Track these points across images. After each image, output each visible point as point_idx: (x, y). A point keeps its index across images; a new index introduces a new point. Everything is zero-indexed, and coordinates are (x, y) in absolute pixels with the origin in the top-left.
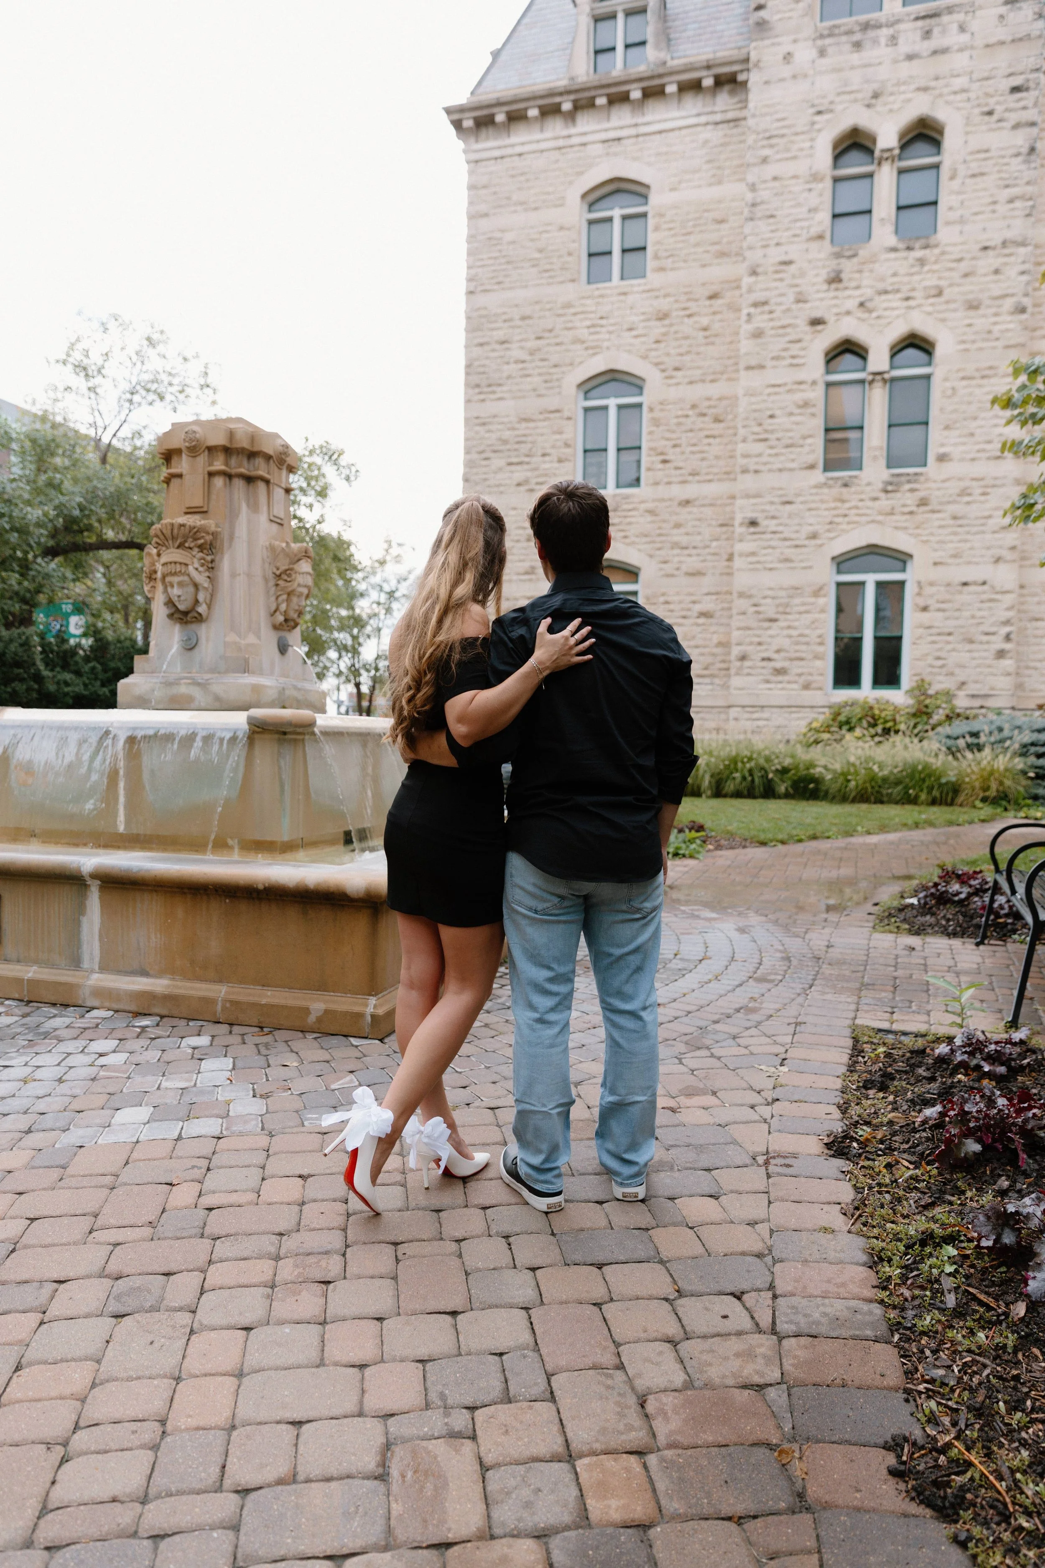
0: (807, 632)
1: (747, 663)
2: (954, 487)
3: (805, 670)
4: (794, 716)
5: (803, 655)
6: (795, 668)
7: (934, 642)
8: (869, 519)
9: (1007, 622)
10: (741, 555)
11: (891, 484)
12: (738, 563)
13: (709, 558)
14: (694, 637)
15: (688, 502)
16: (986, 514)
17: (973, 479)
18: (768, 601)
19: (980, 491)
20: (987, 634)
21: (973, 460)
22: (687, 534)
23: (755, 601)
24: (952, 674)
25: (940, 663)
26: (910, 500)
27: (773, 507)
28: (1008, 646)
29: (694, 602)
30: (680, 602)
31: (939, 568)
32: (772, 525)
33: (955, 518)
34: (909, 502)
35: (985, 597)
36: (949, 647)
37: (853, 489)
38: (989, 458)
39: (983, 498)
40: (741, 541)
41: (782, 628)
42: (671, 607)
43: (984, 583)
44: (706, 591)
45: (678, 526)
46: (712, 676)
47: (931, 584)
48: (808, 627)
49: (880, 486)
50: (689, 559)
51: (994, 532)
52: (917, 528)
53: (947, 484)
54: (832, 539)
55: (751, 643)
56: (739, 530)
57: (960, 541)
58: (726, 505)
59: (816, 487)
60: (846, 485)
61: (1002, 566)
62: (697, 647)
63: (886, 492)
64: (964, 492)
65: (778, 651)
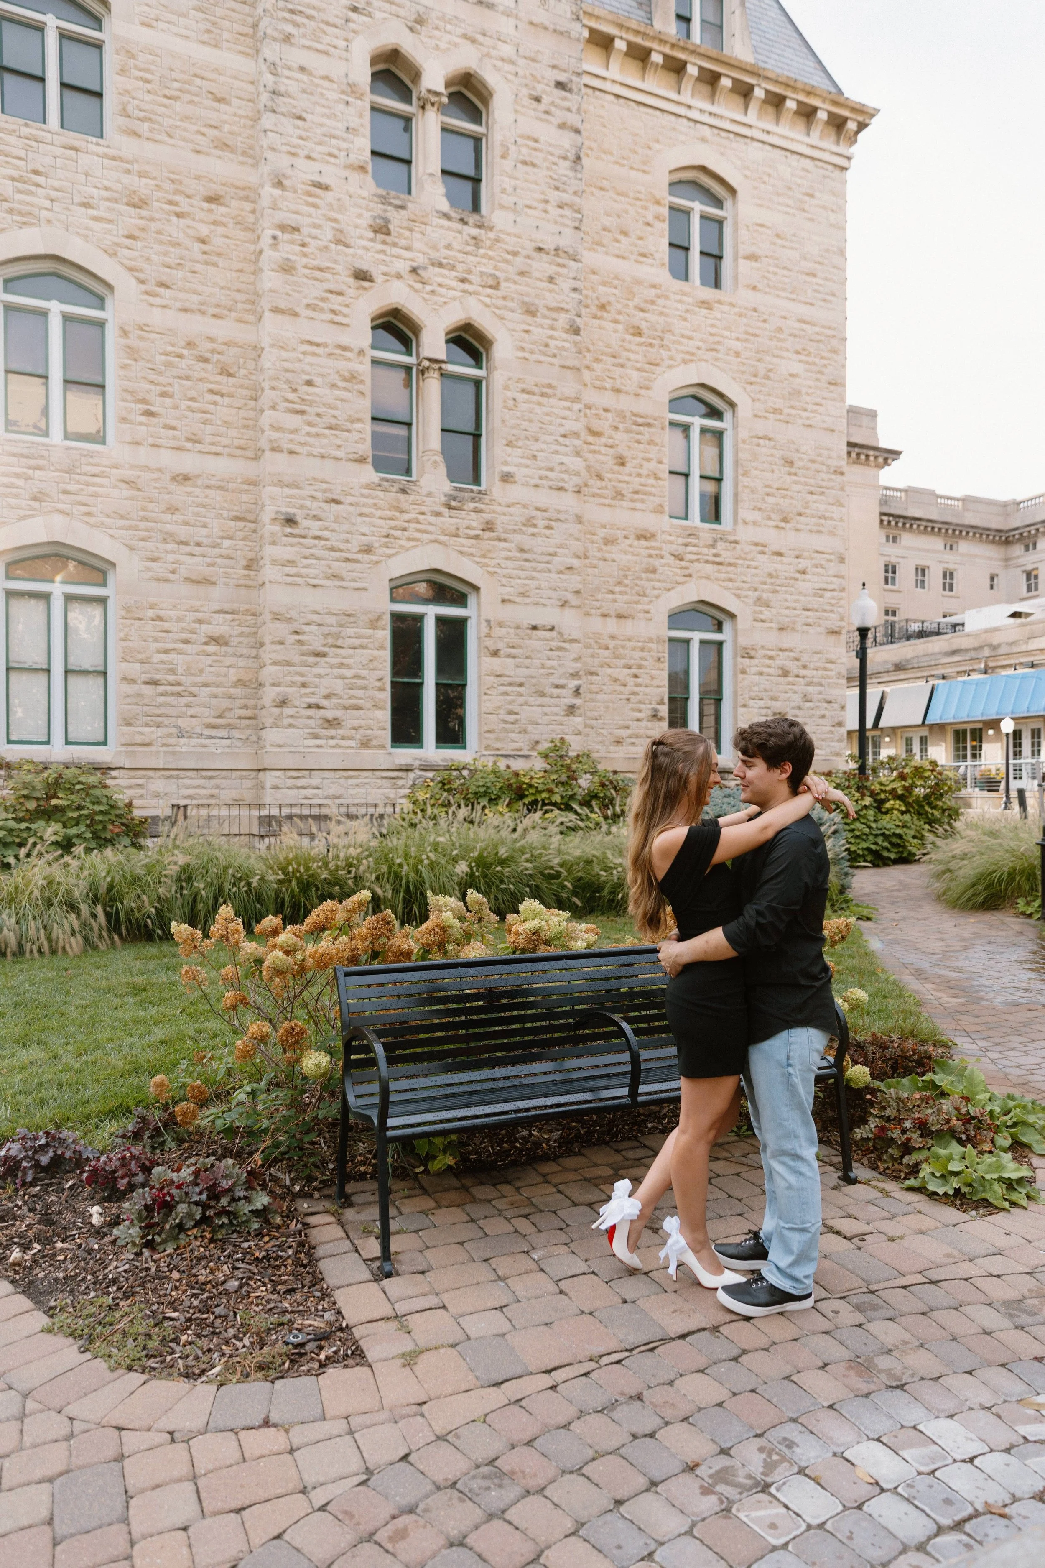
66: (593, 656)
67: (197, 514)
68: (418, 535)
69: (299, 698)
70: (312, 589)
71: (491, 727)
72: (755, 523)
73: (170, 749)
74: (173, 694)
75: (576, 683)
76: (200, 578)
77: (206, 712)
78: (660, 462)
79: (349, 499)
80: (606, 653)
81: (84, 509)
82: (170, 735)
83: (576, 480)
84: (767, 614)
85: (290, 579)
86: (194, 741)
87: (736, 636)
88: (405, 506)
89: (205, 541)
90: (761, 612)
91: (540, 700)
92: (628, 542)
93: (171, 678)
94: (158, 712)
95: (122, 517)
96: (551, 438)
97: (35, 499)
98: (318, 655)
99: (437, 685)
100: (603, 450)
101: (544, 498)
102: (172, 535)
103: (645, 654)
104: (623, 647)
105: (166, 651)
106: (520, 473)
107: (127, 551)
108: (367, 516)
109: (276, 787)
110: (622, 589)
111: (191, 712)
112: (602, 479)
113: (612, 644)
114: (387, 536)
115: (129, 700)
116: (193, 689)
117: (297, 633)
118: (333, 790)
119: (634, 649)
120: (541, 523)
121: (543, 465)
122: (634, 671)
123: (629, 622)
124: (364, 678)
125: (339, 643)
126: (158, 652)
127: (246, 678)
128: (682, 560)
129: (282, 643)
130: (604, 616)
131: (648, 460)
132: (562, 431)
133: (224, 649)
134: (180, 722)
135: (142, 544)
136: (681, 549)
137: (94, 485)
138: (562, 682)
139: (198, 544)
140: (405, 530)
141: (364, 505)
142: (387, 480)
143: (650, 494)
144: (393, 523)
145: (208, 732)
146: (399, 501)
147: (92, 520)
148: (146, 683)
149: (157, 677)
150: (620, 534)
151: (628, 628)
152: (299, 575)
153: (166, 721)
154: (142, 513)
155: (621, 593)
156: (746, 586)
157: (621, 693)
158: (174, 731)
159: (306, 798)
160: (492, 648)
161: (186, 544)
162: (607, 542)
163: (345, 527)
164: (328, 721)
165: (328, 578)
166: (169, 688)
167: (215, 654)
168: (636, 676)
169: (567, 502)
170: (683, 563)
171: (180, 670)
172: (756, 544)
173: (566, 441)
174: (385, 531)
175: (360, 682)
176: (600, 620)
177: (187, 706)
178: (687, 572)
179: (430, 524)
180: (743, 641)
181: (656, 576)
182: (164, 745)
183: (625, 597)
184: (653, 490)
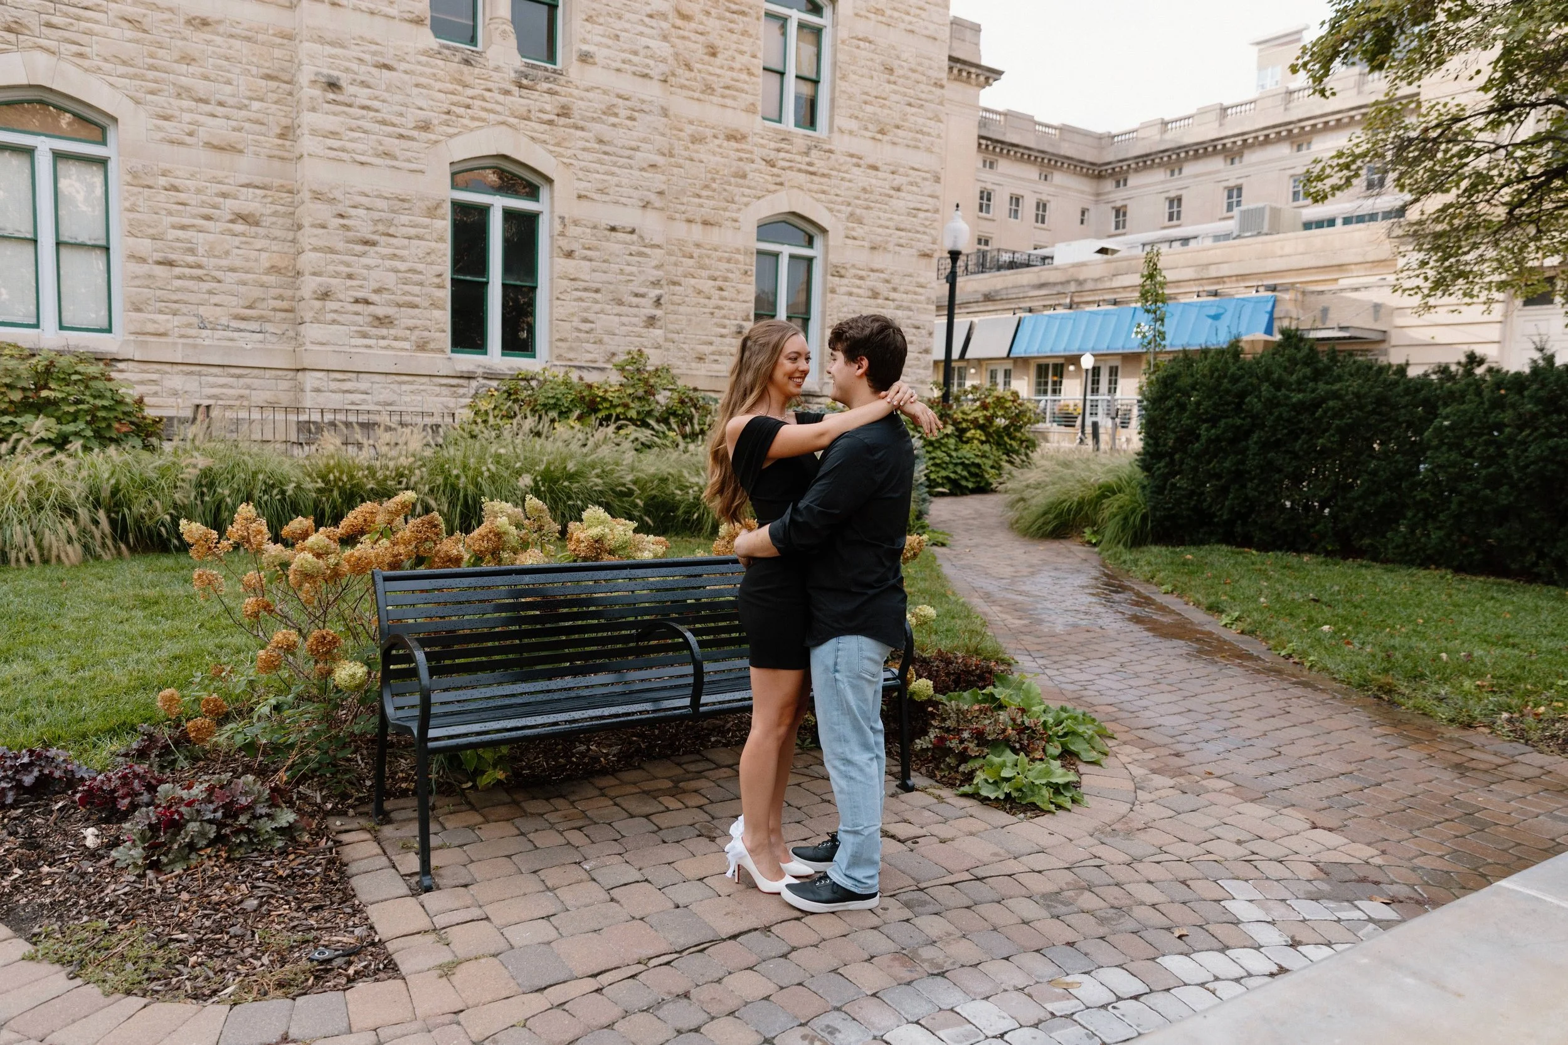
0: (420, 267)
1: (331, 305)
2: (598, 101)
3: (418, 322)
4: (404, 387)
5: (417, 300)
6: (406, 318)
7: (581, 299)
8: (500, 118)
9: (656, 284)
10: (314, 132)
11: (526, 77)
12: (308, 143)
13: (247, 125)
14: (227, 253)
15: (205, 23)
16: (634, 144)
17: (619, 96)
18: (361, 212)
19: (629, 113)
20: (636, 295)
21: (618, 70)
22: (206, 78)
23: (341, 208)
24: (601, 342)
25: (588, 326)
26: (550, 105)
27: (363, 68)
28: (658, 313)
29: (224, 195)
30: (199, 191)
31: (585, 203)
32: (363, 95)
33: (601, 141)
34: (548, 107)
35: (634, 248)
36: (597, 307)
37: (477, 71)
38: (634, 74)
39: (629, 123)
40: (313, 110)
41: (383, 257)
42: (182, 196)
43: (633, 232)
44: (244, 179)
45: (187, 59)
46: (261, 318)
47: (576, 223)
48: (420, 260)
49: (513, 75)
50: (210, 121)
51: (642, 169)
52: (558, 145)
53: (590, 95)
54: (451, 136)
55: (337, 275)
56: (310, 92)
57: (606, 173)
58: (273, 46)
59: (425, 53)
60: (467, 62)
61: (650, 214)
62: (233, 270)
63: (521, 86)
64: (610, 111)
65: (377, 291)
66: (676, 265)
67: (220, 68)
68: (484, 114)
69: (345, 291)
70: (359, 168)
71: (564, 335)
72: (851, 133)
73: (190, 341)
74: (192, 278)
75: (657, 292)
76: (223, 144)
77: (234, 301)
78: (754, 56)
79: (403, 66)
80: (691, 262)
81: (75, 48)
82: (189, 325)
83: (663, 67)
84: (859, 231)
85: (333, 154)
86: (219, 334)
87: (826, 253)
88: (468, 79)
89: (231, 101)
90: (853, 229)
91: (618, 309)
92: (717, 142)
93: (190, 259)
94: (175, 297)
95: (124, 63)
96: (635, 17)
97: (9, 30)
98: (366, 243)
99: (504, 286)
100: (693, 36)
101: (626, 84)
102: (188, 90)
103: (731, 266)
104: (709, 257)
105: (183, 228)
106: (600, 54)
107: (132, 104)
108: (424, 87)
109: (317, 390)
110: (710, 193)
111: (215, 299)
112: (691, 70)
113: (696, 252)
114: (448, 113)
115: (138, 282)
116: (219, 274)
117: (341, 216)
118: (385, 395)
119: (720, 260)
120: (624, 113)
121: (626, 46)
122: (719, 283)
123: (716, 229)
124: (420, 273)
125: (392, 231)
126: (174, 227)
127: (282, 265)
128: (773, 166)
129: (324, 227)
130: (689, 221)
131: (742, 53)
132: (648, 9)
133: (254, 229)
134: (202, 310)
135: (149, 97)
136: (773, 155)
137: (88, 20)
138: (642, 290)
139: (221, 104)
140: (468, 107)
141: (421, 74)
142: (448, 48)
143: (742, 91)
144: (455, 98)
145: (235, 324)
146: (462, 73)
147: (86, 63)
148: (160, 263)
149: (173, 257)
150: (709, 132)
151: (714, 236)
152: (343, 150)
153: (184, 308)
154: (150, 61)
155: (708, 198)
156: (840, 199)
157: (705, 306)
158: (195, 320)
159: (353, 403)
160: (566, 248)
161: (206, 102)
162: (696, 139)
163: (398, 98)
164: (378, 319)
165: (378, 156)
166: (187, 271)
167: (243, 234)
168: (721, 289)
169: (652, 91)
170: (775, 170)
171: (201, 251)
172: (852, 156)
173: (653, 23)
174: (445, 107)
175: (416, 277)
176: (684, 226)
177: (210, 292)
178: (778, 180)
179: (497, 103)
180: (834, 258)
181: (746, 182)
182: (182, 336)
183: (712, 203)
184: (746, 87)
